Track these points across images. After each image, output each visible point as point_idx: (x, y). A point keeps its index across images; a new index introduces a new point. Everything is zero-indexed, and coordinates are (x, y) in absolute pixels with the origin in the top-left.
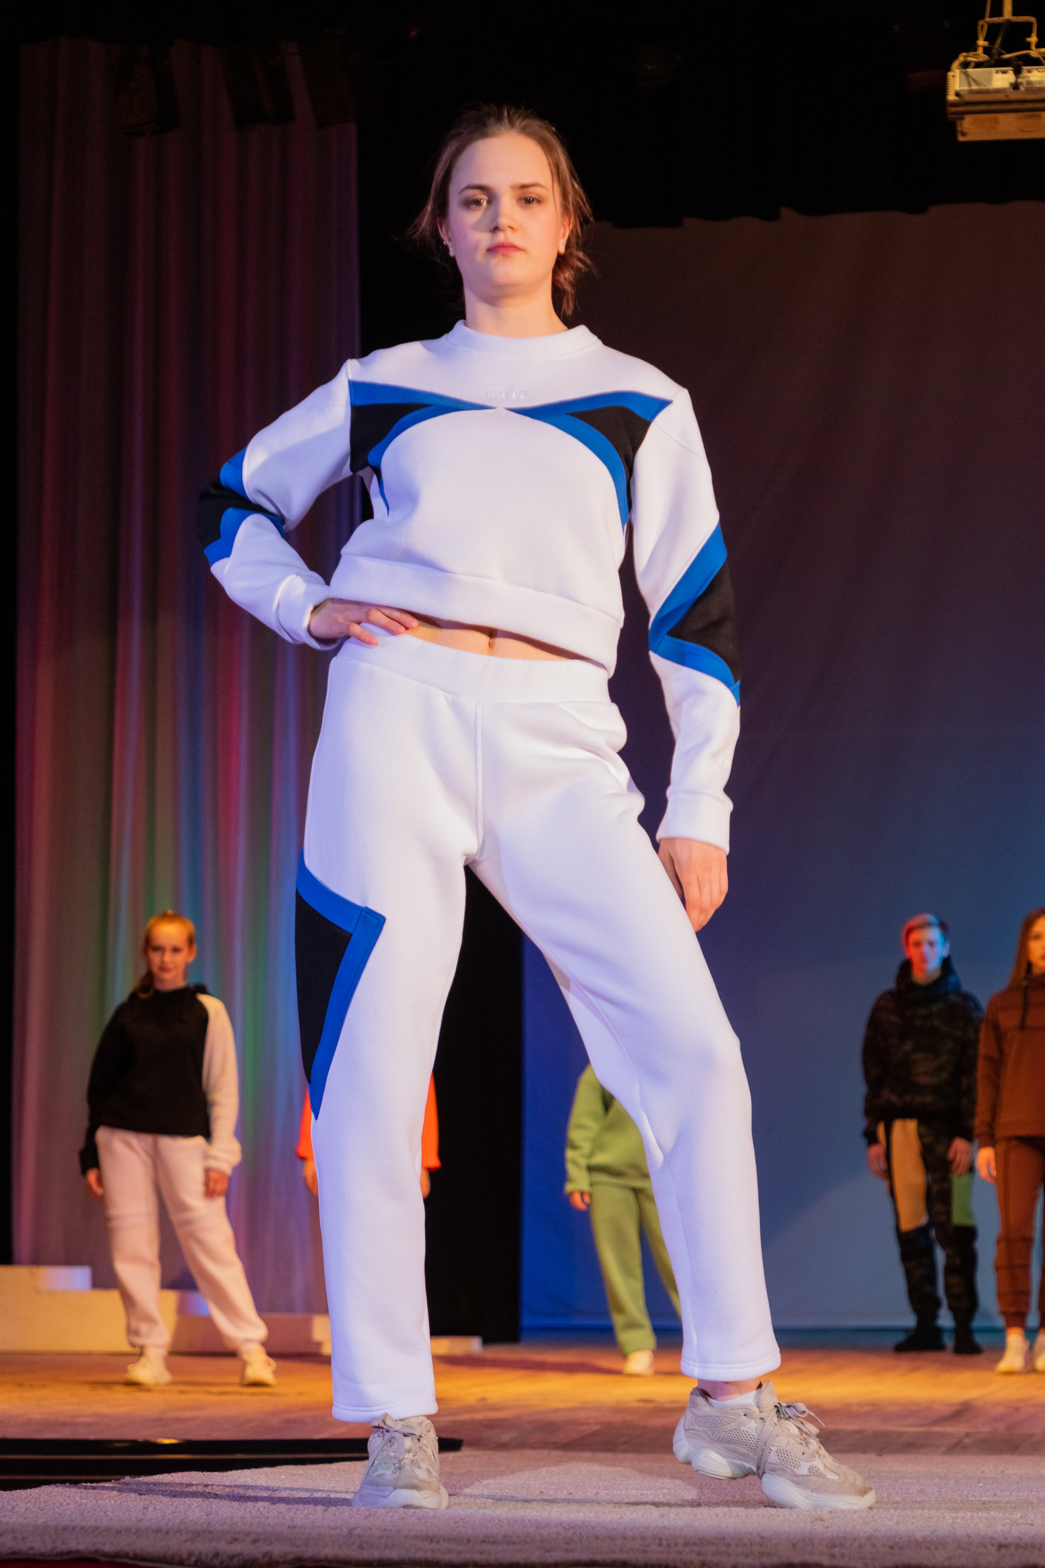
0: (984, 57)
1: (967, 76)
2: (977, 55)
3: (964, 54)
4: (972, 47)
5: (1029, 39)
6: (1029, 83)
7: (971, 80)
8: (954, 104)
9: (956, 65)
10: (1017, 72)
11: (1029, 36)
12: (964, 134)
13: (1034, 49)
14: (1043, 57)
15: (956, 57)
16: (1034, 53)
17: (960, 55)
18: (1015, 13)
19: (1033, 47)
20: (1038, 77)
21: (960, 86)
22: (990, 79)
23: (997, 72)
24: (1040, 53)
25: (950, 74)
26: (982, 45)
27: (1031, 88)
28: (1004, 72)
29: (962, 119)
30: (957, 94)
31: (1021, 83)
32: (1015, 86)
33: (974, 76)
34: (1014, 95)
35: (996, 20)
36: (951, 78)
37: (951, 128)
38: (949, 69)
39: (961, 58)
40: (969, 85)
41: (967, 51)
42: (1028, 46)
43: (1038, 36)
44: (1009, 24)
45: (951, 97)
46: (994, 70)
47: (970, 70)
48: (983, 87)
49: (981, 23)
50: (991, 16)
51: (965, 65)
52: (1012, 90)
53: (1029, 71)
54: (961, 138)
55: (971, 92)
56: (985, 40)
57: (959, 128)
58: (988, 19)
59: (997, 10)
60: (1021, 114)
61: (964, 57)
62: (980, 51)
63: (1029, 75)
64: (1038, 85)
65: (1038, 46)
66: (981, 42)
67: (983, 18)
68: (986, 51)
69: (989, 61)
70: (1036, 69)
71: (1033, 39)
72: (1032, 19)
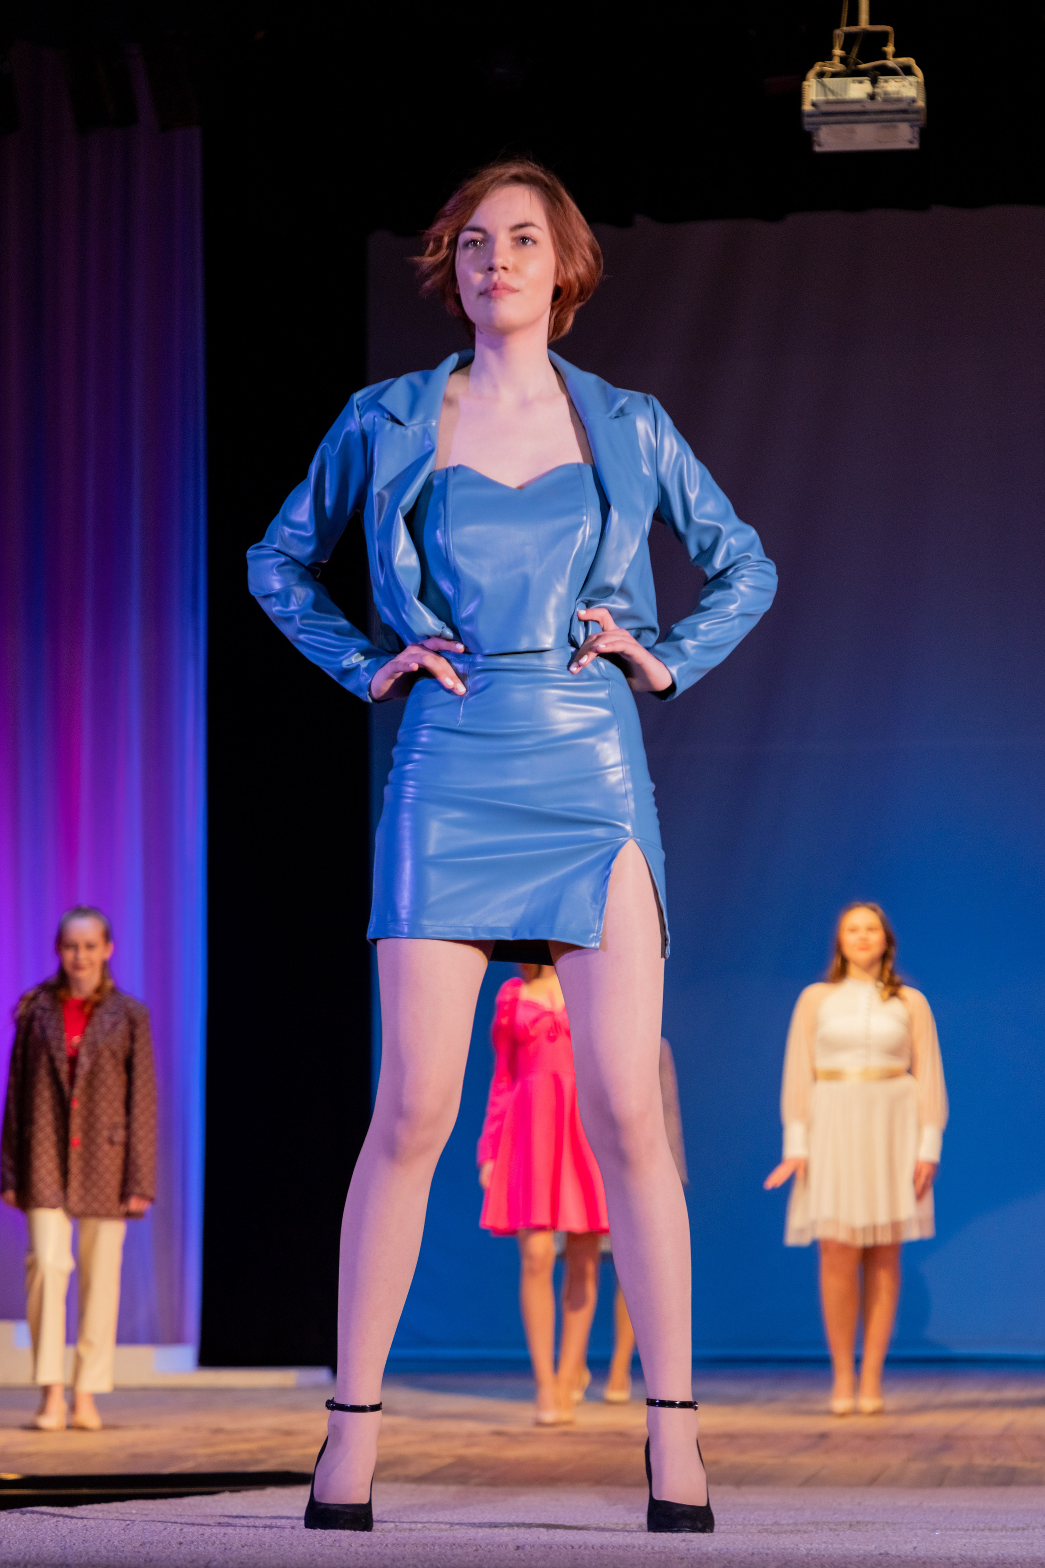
0: (839, 67)
1: (823, 85)
2: (833, 64)
3: (820, 63)
4: (828, 57)
5: (886, 49)
6: (886, 93)
7: (827, 90)
8: (811, 115)
9: (811, 74)
10: (874, 82)
11: (885, 45)
12: (820, 145)
13: (891, 59)
14: (901, 68)
15: (811, 67)
16: (891, 63)
17: (816, 65)
18: (872, 22)
19: (890, 57)
20: (896, 87)
21: (817, 96)
22: (845, 89)
23: (854, 82)
24: (897, 63)
25: (806, 83)
26: (839, 54)
27: (888, 99)
28: (861, 82)
29: (817, 129)
30: (814, 104)
31: (878, 94)
32: (872, 97)
33: (831, 87)
34: (871, 106)
35: (853, 29)
36: (807, 87)
37: (808, 138)
38: (804, 78)
39: (818, 67)
40: (826, 95)
41: (823, 61)
42: (884, 56)
43: (895, 46)
44: (867, 34)
45: (807, 107)
46: (850, 79)
47: (827, 80)
48: (839, 97)
49: (837, 32)
50: (848, 25)
51: (821, 75)
52: (869, 100)
53: (886, 81)
54: (817, 149)
55: (828, 102)
56: (842, 49)
57: (815, 138)
58: (845, 29)
59: (854, 19)
60: (878, 125)
61: (821, 66)
62: (836, 60)
63: (885, 84)
64: (896, 96)
65: (896, 55)
66: (838, 52)
67: (838, 26)
68: (843, 60)
69: (844, 71)
70: (893, 79)
71: (890, 49)
72: (888, 28)
